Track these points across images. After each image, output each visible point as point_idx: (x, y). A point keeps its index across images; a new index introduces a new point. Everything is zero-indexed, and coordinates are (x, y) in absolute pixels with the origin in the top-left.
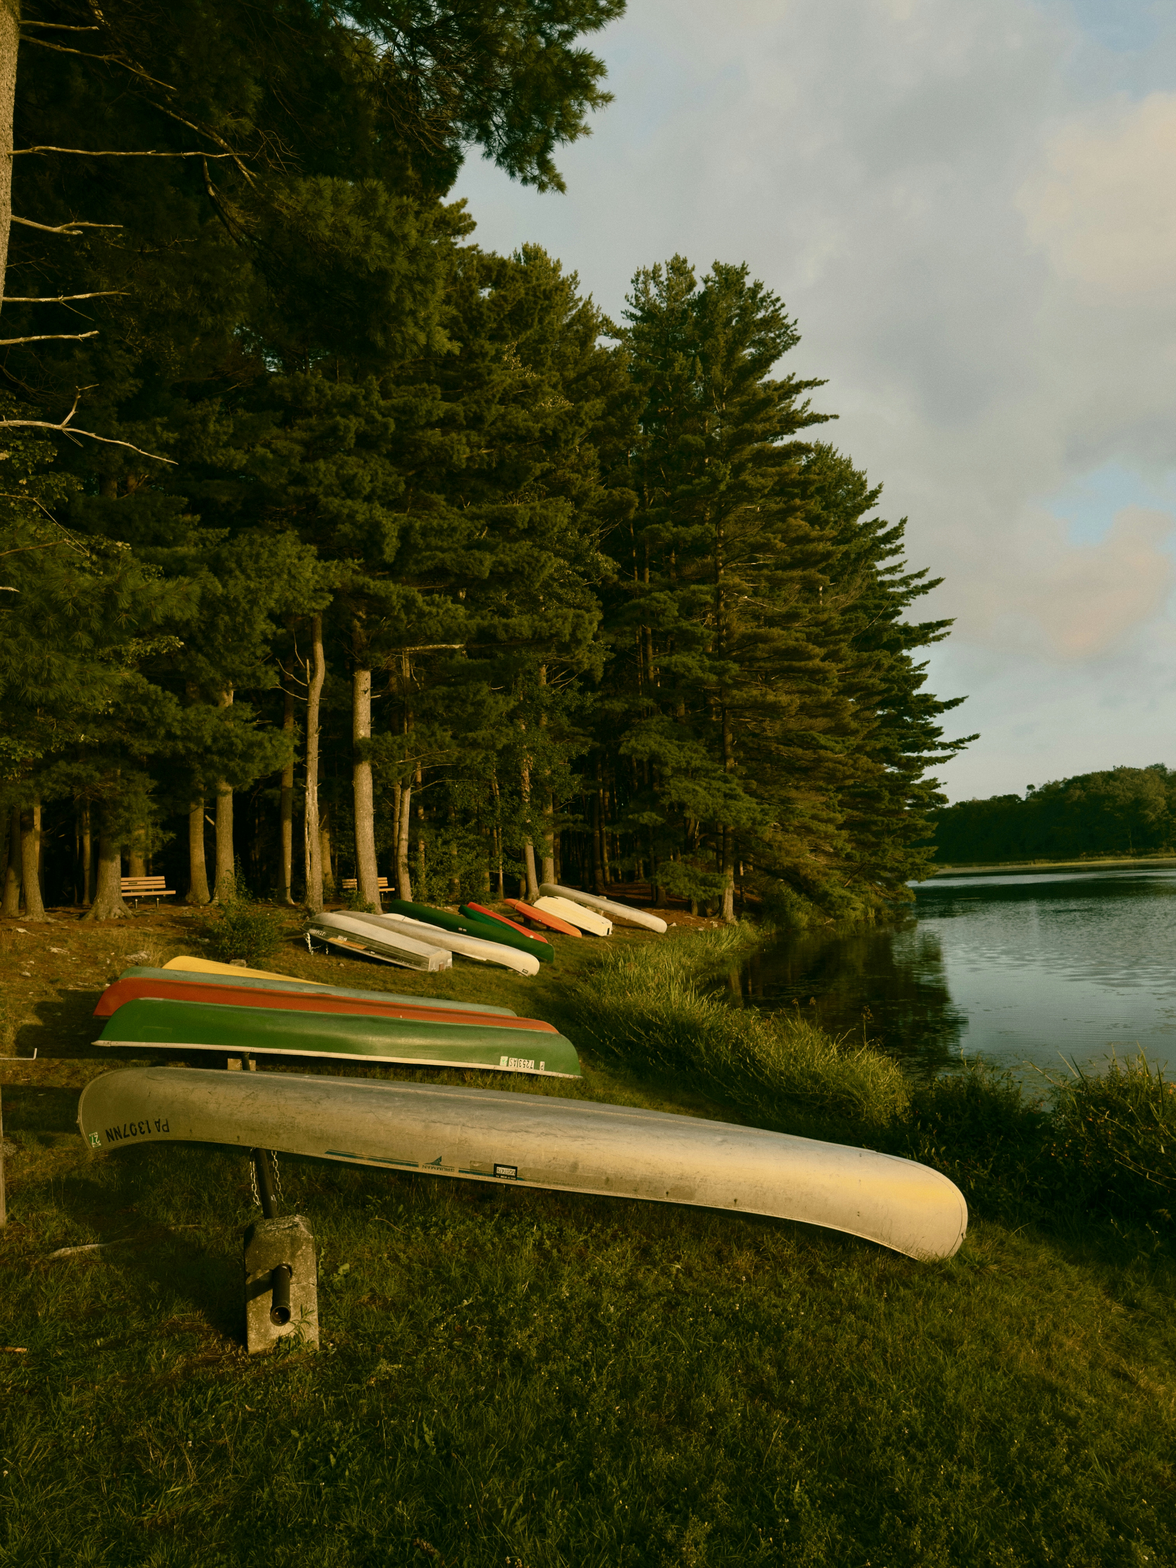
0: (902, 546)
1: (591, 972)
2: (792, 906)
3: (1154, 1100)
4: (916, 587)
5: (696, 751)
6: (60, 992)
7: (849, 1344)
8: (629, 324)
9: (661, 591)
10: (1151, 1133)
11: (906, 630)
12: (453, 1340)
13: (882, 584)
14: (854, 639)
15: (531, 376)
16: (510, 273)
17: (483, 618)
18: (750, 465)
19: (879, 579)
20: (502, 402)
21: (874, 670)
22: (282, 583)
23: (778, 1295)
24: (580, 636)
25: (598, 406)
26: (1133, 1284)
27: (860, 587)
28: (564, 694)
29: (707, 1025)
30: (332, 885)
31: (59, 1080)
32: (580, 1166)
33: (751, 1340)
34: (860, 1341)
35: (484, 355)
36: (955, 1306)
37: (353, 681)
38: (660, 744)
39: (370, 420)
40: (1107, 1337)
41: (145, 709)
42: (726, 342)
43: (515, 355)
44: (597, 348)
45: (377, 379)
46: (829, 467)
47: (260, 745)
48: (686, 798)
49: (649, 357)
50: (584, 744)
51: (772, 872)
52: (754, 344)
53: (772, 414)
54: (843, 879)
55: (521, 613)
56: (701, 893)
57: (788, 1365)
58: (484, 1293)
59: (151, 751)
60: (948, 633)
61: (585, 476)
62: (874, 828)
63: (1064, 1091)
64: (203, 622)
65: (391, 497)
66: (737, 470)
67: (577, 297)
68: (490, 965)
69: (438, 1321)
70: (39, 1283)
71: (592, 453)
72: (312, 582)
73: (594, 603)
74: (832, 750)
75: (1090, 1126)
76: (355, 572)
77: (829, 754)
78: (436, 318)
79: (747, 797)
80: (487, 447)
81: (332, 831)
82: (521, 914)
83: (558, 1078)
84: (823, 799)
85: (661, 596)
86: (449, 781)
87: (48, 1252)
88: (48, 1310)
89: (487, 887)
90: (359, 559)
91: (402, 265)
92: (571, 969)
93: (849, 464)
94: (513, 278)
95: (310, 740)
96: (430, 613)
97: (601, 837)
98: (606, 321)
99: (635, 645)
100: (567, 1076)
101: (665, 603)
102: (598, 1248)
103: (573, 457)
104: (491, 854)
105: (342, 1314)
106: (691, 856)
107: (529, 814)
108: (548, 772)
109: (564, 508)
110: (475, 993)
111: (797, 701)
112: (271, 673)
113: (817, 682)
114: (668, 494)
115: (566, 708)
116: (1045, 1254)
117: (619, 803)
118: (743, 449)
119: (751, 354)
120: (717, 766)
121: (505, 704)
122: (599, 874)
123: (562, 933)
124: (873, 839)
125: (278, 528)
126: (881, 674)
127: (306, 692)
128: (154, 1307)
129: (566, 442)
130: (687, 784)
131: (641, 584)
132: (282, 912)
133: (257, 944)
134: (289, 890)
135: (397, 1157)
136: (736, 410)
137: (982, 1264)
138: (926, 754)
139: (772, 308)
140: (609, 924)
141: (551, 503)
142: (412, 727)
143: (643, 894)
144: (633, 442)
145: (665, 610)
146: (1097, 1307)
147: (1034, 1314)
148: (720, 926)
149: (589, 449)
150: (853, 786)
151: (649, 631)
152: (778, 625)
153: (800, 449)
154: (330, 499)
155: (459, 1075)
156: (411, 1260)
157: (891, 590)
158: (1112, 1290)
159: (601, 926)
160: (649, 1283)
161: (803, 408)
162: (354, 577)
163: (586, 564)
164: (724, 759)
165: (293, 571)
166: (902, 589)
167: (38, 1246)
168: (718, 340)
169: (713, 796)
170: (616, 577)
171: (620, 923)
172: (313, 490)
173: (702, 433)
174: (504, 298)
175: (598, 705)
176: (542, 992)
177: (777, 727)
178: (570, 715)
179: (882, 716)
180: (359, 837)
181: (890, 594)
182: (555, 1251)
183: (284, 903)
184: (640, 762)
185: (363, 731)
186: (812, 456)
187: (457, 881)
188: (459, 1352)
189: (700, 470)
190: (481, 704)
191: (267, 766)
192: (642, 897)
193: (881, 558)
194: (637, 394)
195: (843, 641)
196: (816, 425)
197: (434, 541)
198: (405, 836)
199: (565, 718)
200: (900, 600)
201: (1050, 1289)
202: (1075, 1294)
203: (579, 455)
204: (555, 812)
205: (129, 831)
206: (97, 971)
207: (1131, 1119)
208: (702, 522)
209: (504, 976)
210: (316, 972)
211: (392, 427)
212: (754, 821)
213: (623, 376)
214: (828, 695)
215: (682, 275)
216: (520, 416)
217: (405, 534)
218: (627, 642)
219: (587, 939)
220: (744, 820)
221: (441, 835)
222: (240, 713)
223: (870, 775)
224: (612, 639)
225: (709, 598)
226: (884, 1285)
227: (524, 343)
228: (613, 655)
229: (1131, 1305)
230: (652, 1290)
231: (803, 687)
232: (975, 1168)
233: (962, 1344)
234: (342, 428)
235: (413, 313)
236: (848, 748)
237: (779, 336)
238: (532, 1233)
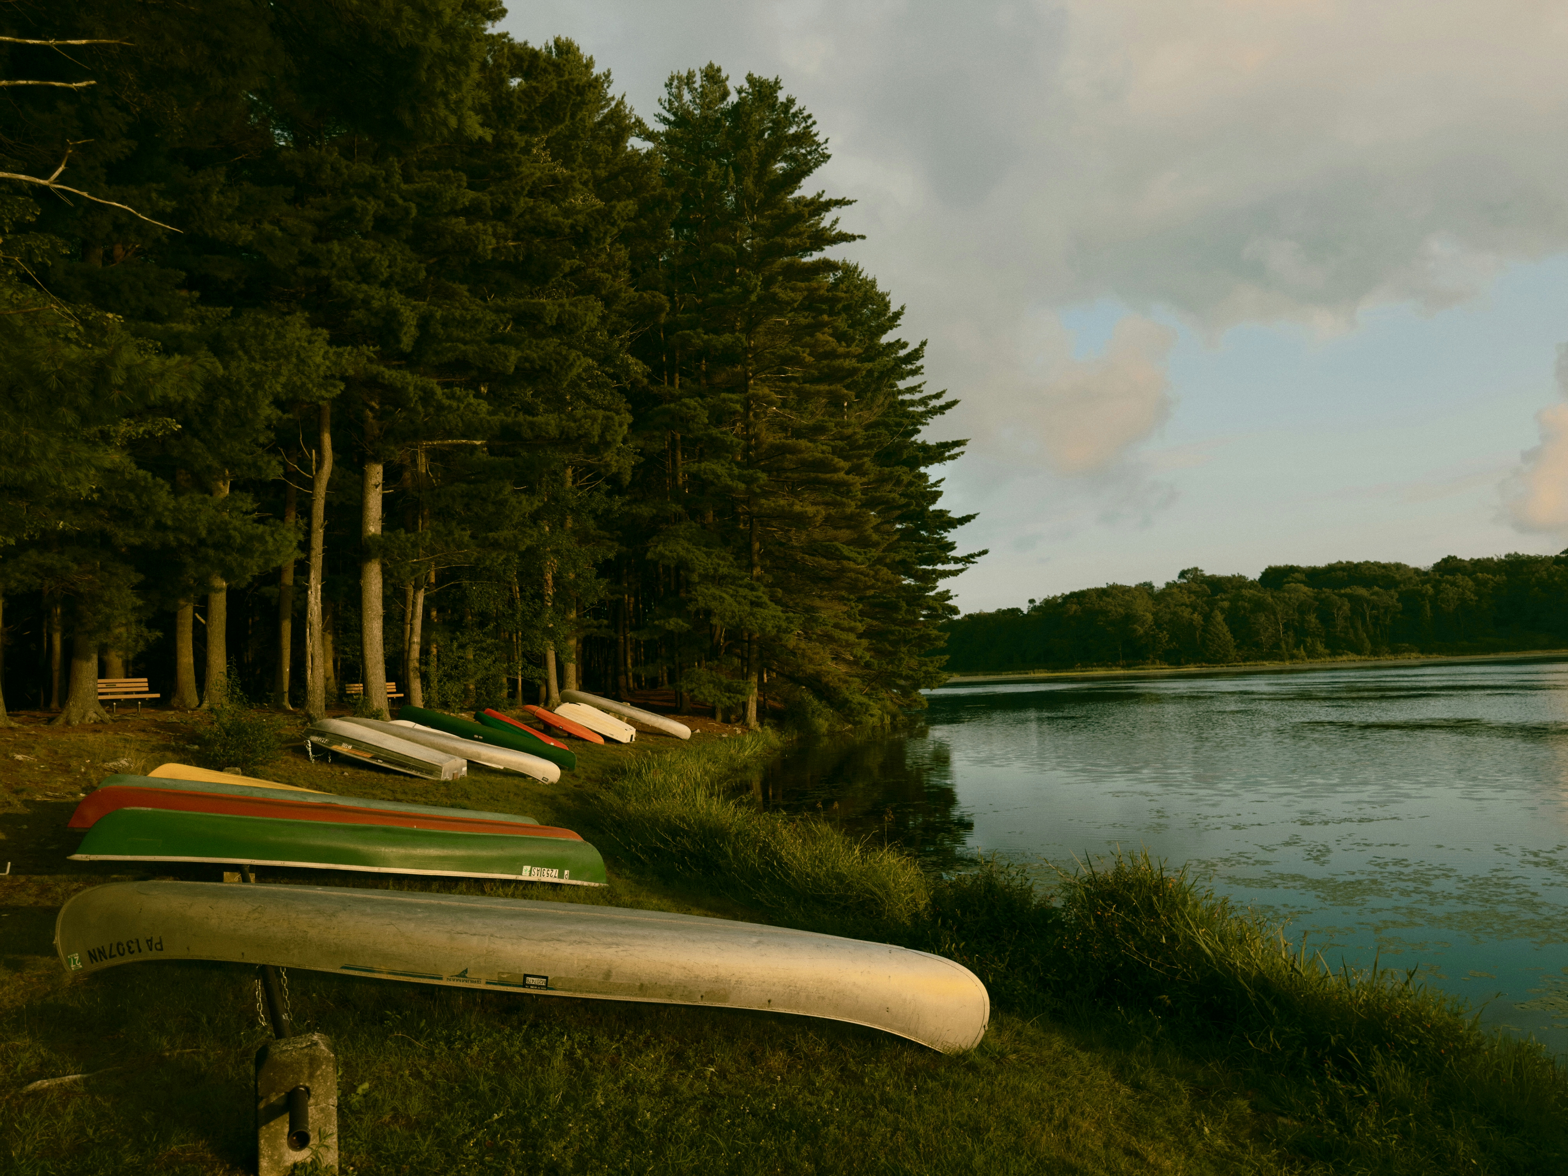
0: (922, 367)
1: (614, 780)
2: (813, 712)
3: (1156, 894)
4: (934, 407)
5: (723, 559)
6: (26, 803)
7: (884, 1136)
8: (662, 128)
9: (691, 397)
10: (1153, 924)
11: (924, 447)
12: (483, 1156)
13: (903, 402)
14: (877, 455)
15: (561, 171)
16: (542, 64)
17: (506, 415)
18: (780, 278)
19: (900, 397)
20: (531, 194)
21: (894, 485)
22: (291, 366)
23: (812, 1093)
24: (609, 438)
25: (630, 207)
26: (1138, 1067)
27: (883, 405)
28: (590, 496)
29: (734, 830)
30: (335, 690)
31: (26, 899)
32: (614, 973)
33: (788, 1138)
34: (893, 1134)
35: (513, 146)
36: (980, 1096)
37: (363, 475)
38: (688, 550)
39: (390, 203)
40: (1118, 1118)
41: (132, 496)
42: (758, 154)
43: (544, 149)
44: (629, 149)
45: (399, 162)
46: (855, 287)
47: (261, 539)
48: (713, 604)
49: (681, 163)
50: (610, 548)
51: (794, 679)
52: (785, 158)
53: (802, 229)
54: (862, 687)
55: (546, 411)
56: (724, 699)
57: (825, 1162)
58: (515, 1106)
59: (137, 541)
60: (963, 453)
61: (615, 277)
62: (892, 638)
63: (1075, 887)
64: (201, 404)
65: (411, 284)
66: (768, 282)
67: (609, 96)
68: (507, 773)
69: (467, 1137)
70: (12, 1120)
71: (623, 254)
72: (323, 368)
73: (622, 406)
74: (854, 561)
75: (1098, 918)
76: (370, 360)
77: (852, 565)
78: (469, 102)
79: (772, 605)
80: (513, 240)
81: (335, 633)
82: (540, 720)
83: (583, 886)
84: (845, 609)
85: (692, 402)
86: (466, 583)
87: (21, 1085)
88: (23, 1149)
89: (505, 693)
90: (374, 346)
91: (435, 42)
92: (593, 776)
93: (873, 284)
94: (545, 70)
95: (314, 535)
96: (450, 406)
97: (625, 643)
98: (639, 123)
99: (664, 451)
100: (592, 884)
101: (695, 409)
102: (631, 1055)
103: (603, 256)
104: (510, 659)
105: (363, 1136)
106: (716, 662)
107: (552, 619)
108: (572, 576)
109: (594, 307)
110: (492, 802)
111: (823, 512)
112: (274, 463)
113: (842, 494)
114: (699, 301)
115: (593, 511)
116: (1058, 1043)
117: (644, 609)
118: (774, 262)
119: (782, 169)
120: (743, 573)
121: (528, 505)
122: (622, 680)
123: (584, 740)
124: (891, 649)
125: (286, 310)
126: (900, 490)
127: (311, 484)
128: (150, 1139)
129: (598, 241)
130: (714, 591)
131: (670, 389)
132: (279, 717)
133: (254, 751)
134: (287, 695)
135: (420, 970)
136: (766, 222)
137: (1002, 1055)
138: (940, 567)
139: (803, 125)
140: (632, 731)
141: (581, 301)
142: (427, 524)
143: (668, 701)
144: (665, 246)
145: (695, 416)
146: (1107, 1090)
147: (1052, 1099)
148: (743, 733)
149: (620, 250)
150: (873, 597)
151: (679, 436)
152: (805, 437)
153: (828, 266)
154: (344, 282)
155: (478, 886)
156: (435, 1076)
157: (911, 409)
158: (1120, 1073)
159: (624, 733)
160: (684, 1088)
161: (832, 226)
162: (368, 366)
163: (615, 366)
164: (751, 566)
165: (303, 355)
166: (921, 409)
167: (8, 1079)
168: (750, 151)
169: (739, 603)
170: (645, 381)
171: (643, 730)
172: (325, 272)
173: (734, 242)
174: (536, 89)
175: (627, 508)
176: (562, 800)
177: (803, 537)
178: (596, 518)
179: (901, 529)
180: (367, 640)
181: (910, 413)
182: (586, 1060)
183: (280, 709)
184: (667, 568)
185: (374, 527)
186: (839, 274)
187: (472, 687)
188: (490, 1168)
189: (731, 280)
190: (503, 503)
191: (267, 562)
192: (665, 704)
193: (902, 377)
194: (669, 198)
195: (867, 455)
196: (844, 244)
197: (456, 333)
198: (417, 639)
199: (592, 522)
200: (919, 420)
201: (1065, 1075)
202: (1088, 1079)
203: (609, 255)
204: (578, 616)
205: (108, 629)
206: (71, 780)
207: (1135, 911)
208: (732, 330)
209: (523, 784)
210: (318, 782)
211: (414, 212)
212: (779, 628)
213: (655, 179)
214: (851, 507)
215: (716, 83)
216: (550, 211)
217: (424, 323)
218: (657, 446)
219: (609, 746)
220: (769, 628)
221: (457, 639)
222: (239, 504)
223: (889, 586)
224: (641, 443)
225: (738, 407)
226: (913, 1079)
227: (554, 137)
228: (642, 459)
229: (1137, 1087)
230: (688, 1094)
231: (827, 498)
232: (993, 962)
233: (988, 1130)
234: (359, 210)
235: (444, 94)
236: (869, 560)
237: (810, 153)
238: (563, 1043)
